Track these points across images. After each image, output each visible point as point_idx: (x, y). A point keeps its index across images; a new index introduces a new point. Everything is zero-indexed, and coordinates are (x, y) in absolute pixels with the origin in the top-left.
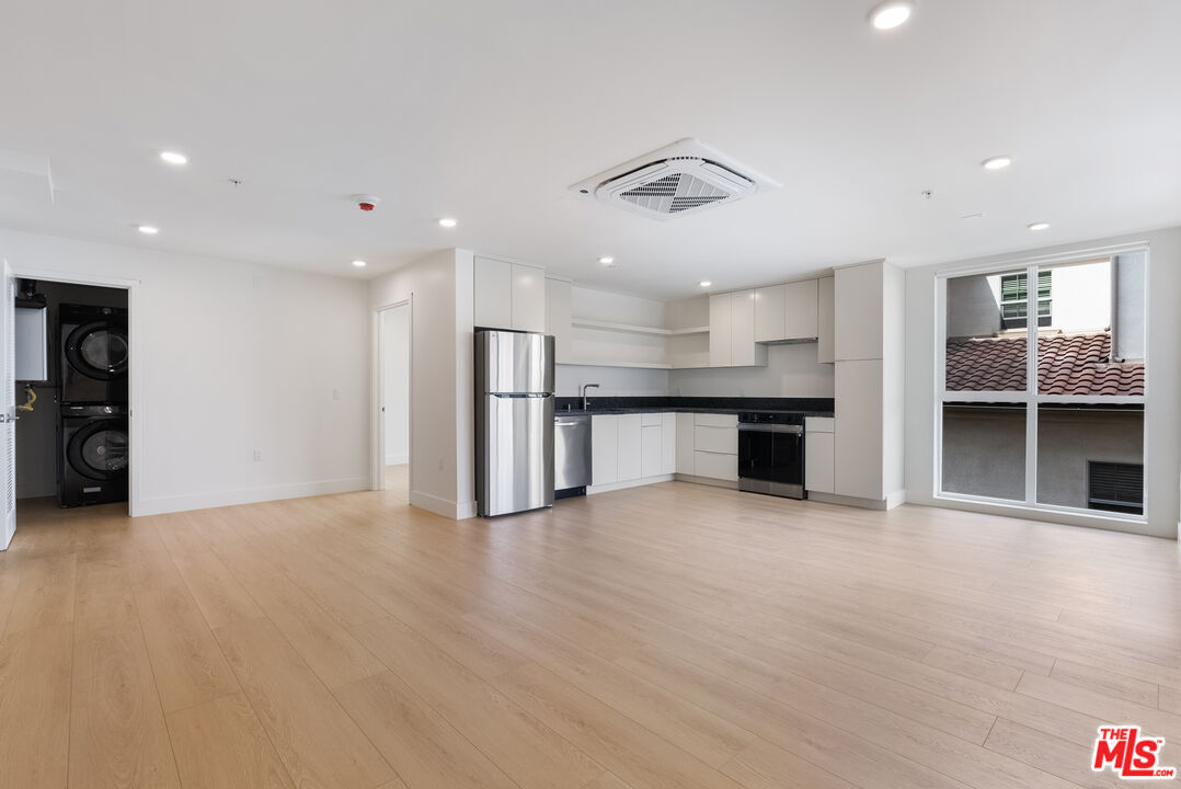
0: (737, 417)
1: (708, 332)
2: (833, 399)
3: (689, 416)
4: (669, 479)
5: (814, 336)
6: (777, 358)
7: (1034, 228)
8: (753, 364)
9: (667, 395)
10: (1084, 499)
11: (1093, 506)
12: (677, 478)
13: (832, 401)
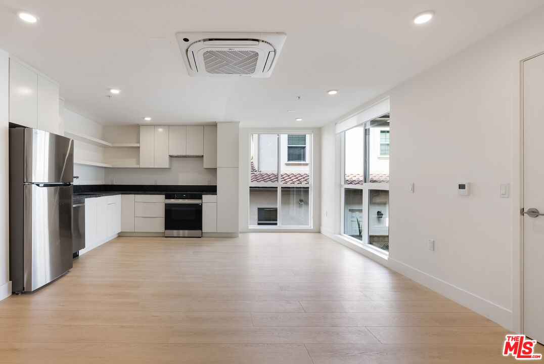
0: (164, 196)
1: (139, 147)
2: (216, 186)
3: (131, 197)
4: (116, 236)
5: (201, 154)
6: (177, 164)
7: (297, 120)
8: (168, 167)
9: (104, 184)
10: (256, 221)
11: (259, 224)
12: (120, 235)
13: (216, 187)
